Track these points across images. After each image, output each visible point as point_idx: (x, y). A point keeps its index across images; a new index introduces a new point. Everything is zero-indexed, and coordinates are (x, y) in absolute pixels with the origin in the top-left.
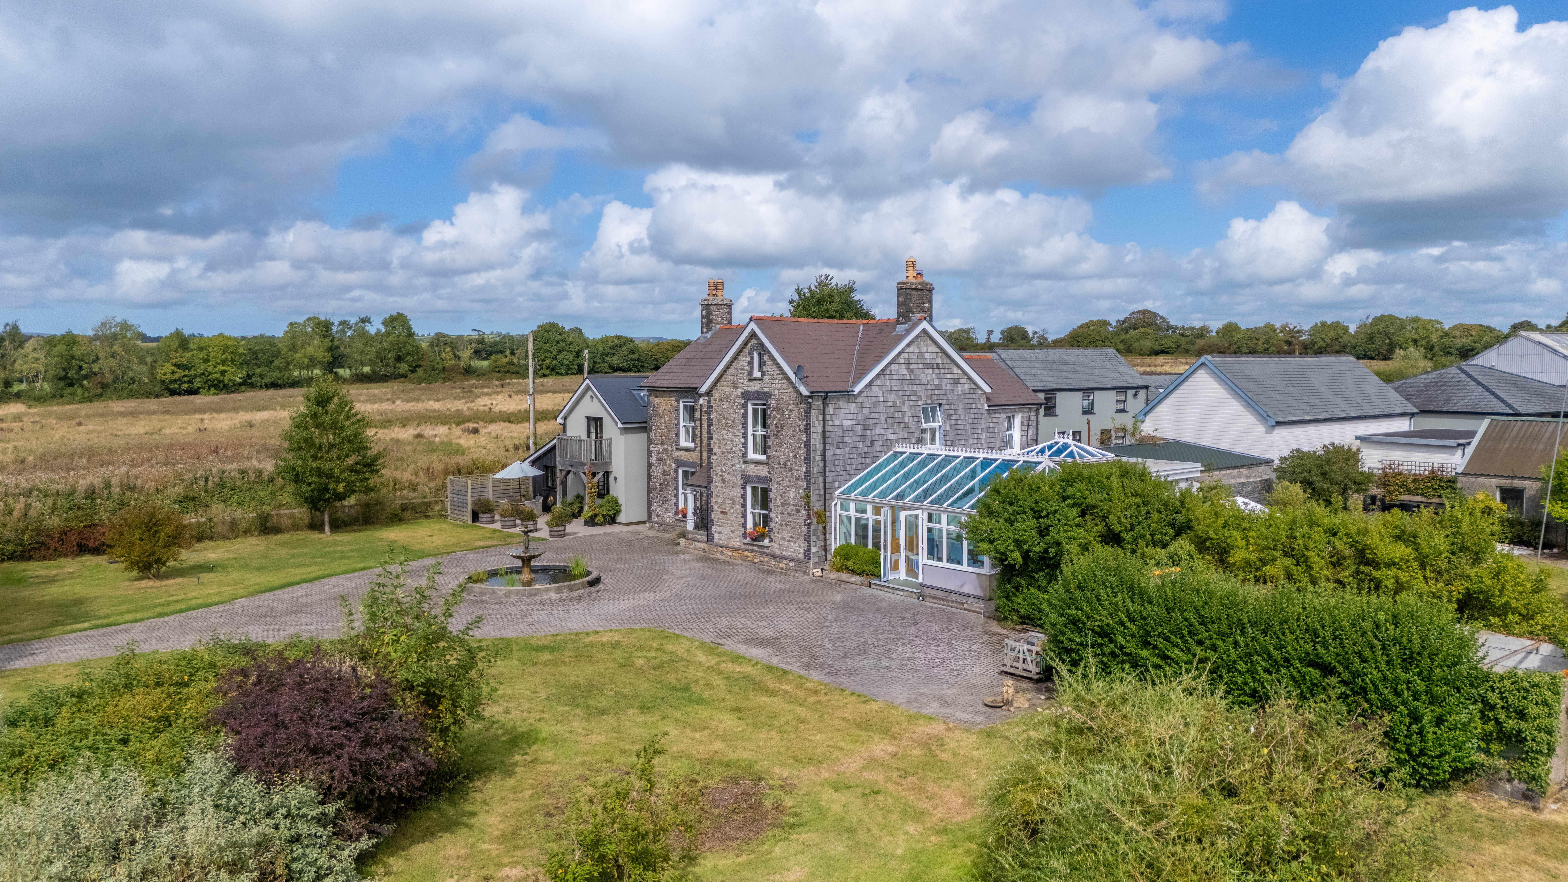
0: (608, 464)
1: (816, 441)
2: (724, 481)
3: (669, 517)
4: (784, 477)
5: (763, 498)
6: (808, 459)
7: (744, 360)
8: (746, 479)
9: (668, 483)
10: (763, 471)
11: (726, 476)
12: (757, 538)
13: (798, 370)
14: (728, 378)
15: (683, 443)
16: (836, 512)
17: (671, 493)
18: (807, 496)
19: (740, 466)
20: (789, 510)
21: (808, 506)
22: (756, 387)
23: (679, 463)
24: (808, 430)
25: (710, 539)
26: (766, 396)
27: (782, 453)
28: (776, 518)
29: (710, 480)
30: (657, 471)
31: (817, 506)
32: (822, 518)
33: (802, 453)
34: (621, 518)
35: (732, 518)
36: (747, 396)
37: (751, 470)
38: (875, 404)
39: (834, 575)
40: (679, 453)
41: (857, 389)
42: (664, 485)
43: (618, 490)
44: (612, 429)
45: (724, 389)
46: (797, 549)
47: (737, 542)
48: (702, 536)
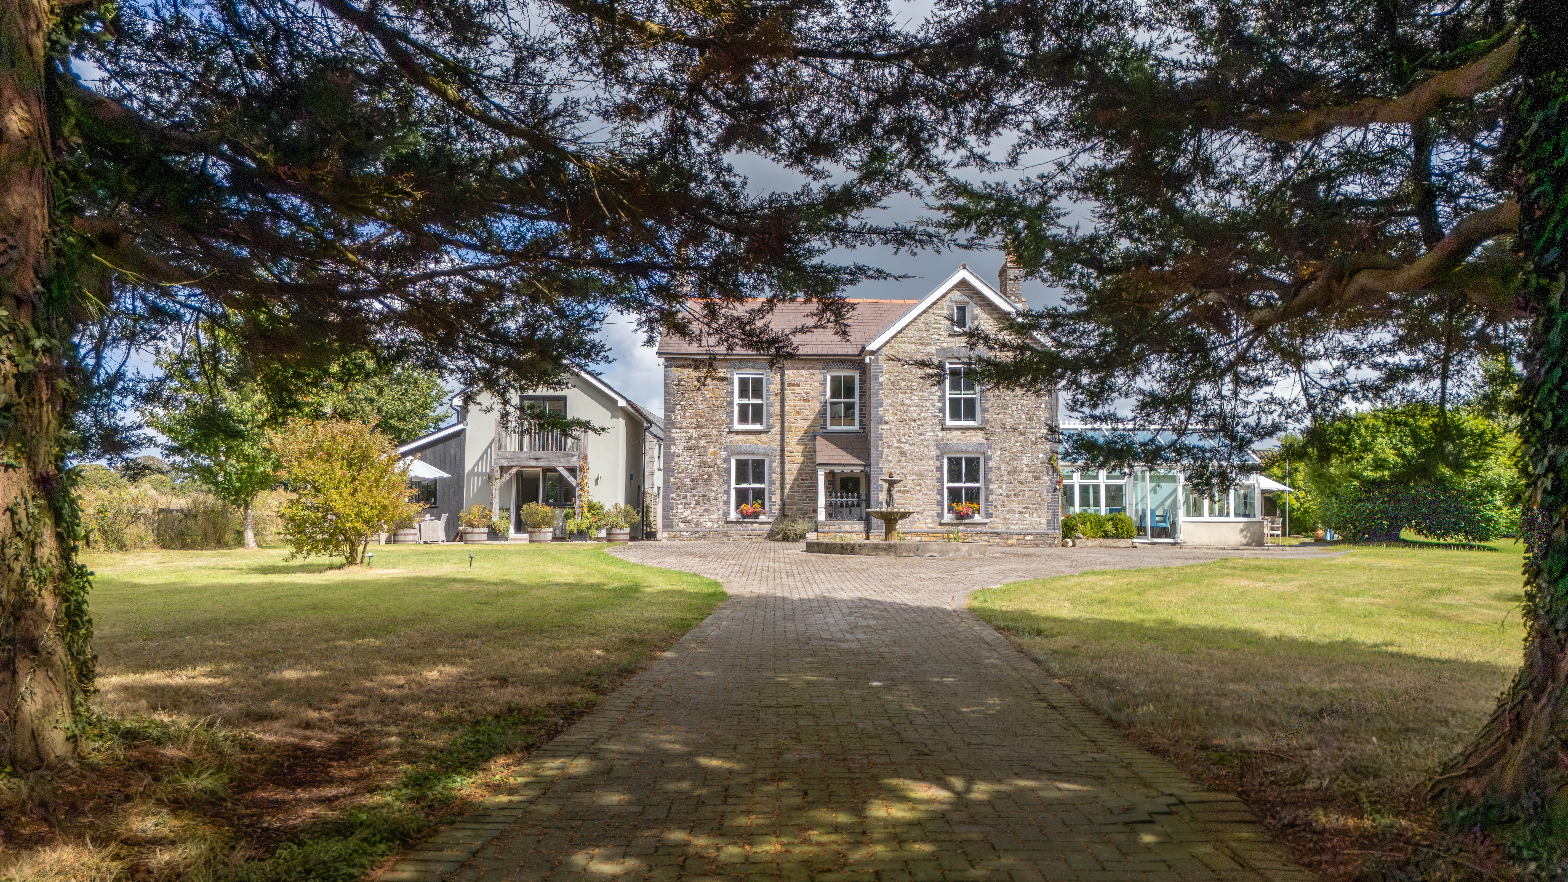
2: (903, 453)
3: (711, 521)
5: (972, 468)
7: (939, 313)
8: (941, 449)
9: (711, 477)
10: (975, 438)
11: (906, 448)
12: (964, 515)
14: (912, 333)
17: (717, 489)
18: (1051, 461)
19: (933, 435)
20: (1022, 478)
21: (1053, 471)
22: (961, 343)
23: (734, 451)
27: (1007, 415)
29: (876, 456)
30: (687, 462)
33: (1042, 413)
35: (920, 496)
36: (945, 354)
37: (954, 438)
40: (734, 438)
42: (701, 480)
45: (904, 346)
46: (1032, 522)
47: (927, 524)
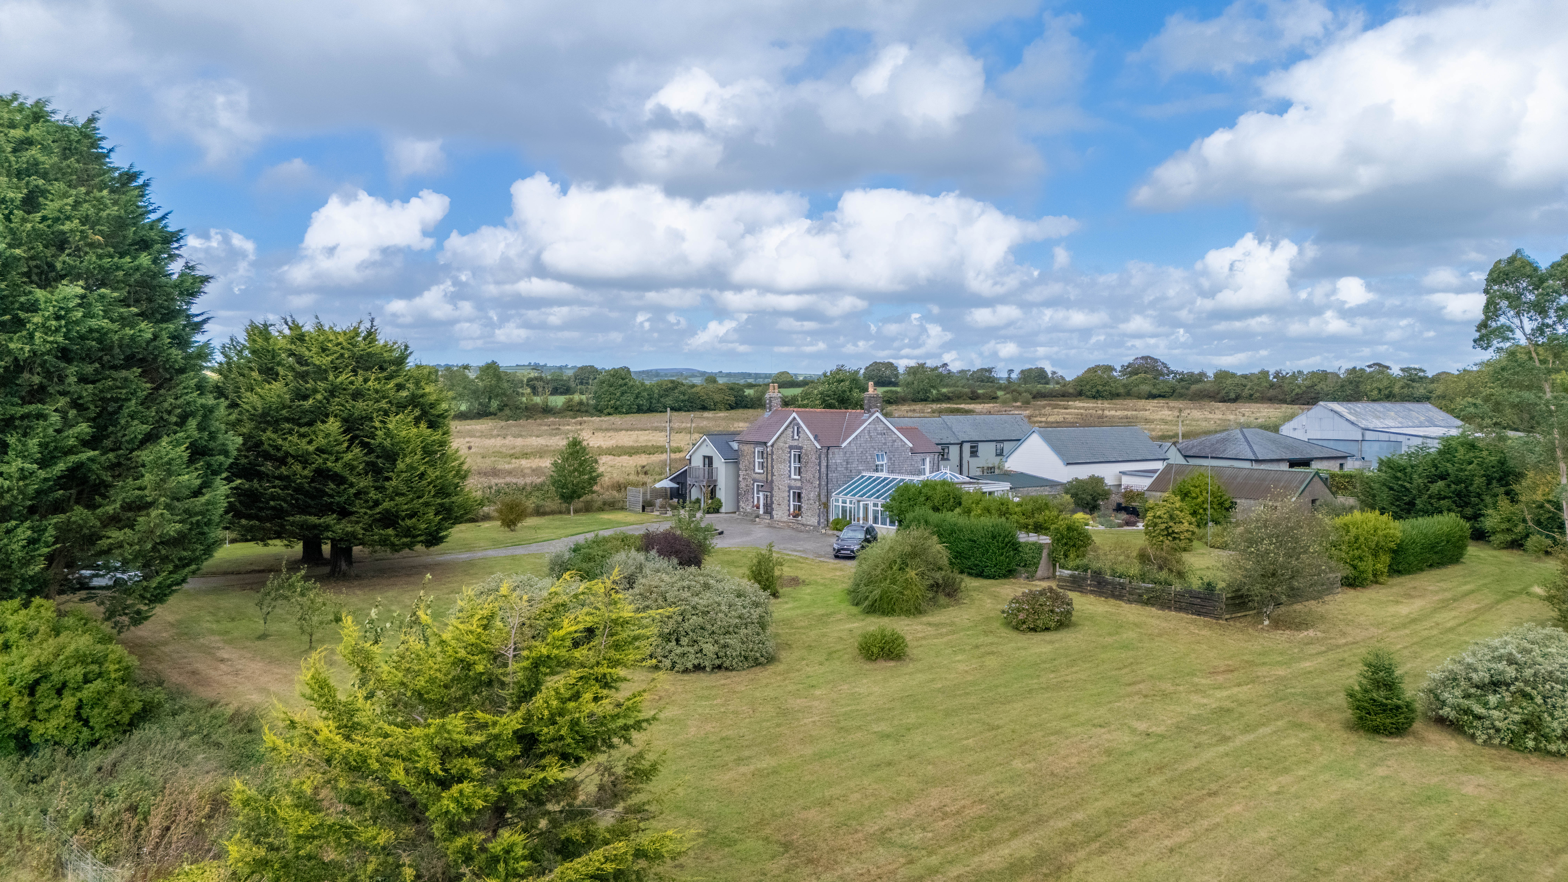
0: (716, 481)
1: (823, 469)
2: (779, 489)
3: (749, 509)
4: (808, 487)
5: (799, 496)
6: (819, 478)
7: (790, 430)
8: (790, 488)
9: (749, 491)
10: (799, 484)
11: (780, 486)
12: (796, 516)
13: (816, 437)
14: (782, 439)
15: (757, 470)
16: (833, 503)
17: (750, 496)
18: (819, 495)
19: (787, 482)
20: (811, 502)
21: (820, 500)
22: (795, 443)
23: (755, 481)
24: (820, 465)
25: (772, 517)
26: (801, 448)
27: (808, 475)
28: (804, 506)
29: (772, 489)
30: (743, 485)
31: (824, 500)
32: (826, 505)
33: (817, 475)
34: (723, 510)
35: (783, 507)
36: (791, 447)
37: (793, 483)
38: (852, 453)
39: (831, 532)
40: (755, 475)
41: (843, 445)
42: (747, 492)
43: (722, 494)
44: (719, 463)
45: (780, 444)
46: (814, 521)
47: (785, 519)
48: (768, 517)
